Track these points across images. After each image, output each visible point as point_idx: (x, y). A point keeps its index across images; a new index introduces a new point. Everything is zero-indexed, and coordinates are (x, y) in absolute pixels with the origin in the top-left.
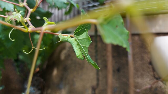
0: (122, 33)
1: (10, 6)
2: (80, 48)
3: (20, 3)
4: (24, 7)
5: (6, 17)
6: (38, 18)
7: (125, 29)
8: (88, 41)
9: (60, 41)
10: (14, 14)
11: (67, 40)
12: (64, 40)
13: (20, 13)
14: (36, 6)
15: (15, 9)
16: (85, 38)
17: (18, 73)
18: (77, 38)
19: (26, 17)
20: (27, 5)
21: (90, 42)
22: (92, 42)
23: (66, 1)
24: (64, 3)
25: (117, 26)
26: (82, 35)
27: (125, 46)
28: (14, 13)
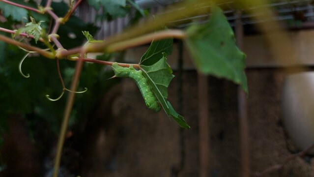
0: (231, 57)
1: (20, 13)
2: (153, 90)
3: (39, 7)
4: (46, 14)
5: (13, 33)
6: (72, 36)
7: (237, 49)
8: (167, 75)
9: (115, 76)
10: (28, 26)
11: (128, 74)
12: (122, 74)
13: (40, 24)
14: (69, 11)
15: (31, 17)
16: (162, 70)
17: (33, 141)
18: (147, 71)
19: (50, 33)
20: (52, 11)
21: (172, 76)
22: (174, 76)
23: (124, 4)
24: (122, 7)
25: (222, 43)
26: (155, 64)
27: (238, 81)
28: (28, 24)
